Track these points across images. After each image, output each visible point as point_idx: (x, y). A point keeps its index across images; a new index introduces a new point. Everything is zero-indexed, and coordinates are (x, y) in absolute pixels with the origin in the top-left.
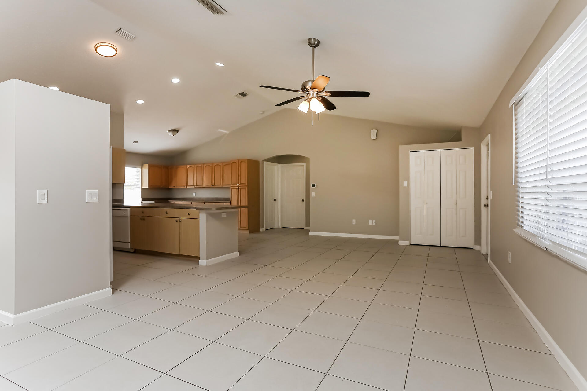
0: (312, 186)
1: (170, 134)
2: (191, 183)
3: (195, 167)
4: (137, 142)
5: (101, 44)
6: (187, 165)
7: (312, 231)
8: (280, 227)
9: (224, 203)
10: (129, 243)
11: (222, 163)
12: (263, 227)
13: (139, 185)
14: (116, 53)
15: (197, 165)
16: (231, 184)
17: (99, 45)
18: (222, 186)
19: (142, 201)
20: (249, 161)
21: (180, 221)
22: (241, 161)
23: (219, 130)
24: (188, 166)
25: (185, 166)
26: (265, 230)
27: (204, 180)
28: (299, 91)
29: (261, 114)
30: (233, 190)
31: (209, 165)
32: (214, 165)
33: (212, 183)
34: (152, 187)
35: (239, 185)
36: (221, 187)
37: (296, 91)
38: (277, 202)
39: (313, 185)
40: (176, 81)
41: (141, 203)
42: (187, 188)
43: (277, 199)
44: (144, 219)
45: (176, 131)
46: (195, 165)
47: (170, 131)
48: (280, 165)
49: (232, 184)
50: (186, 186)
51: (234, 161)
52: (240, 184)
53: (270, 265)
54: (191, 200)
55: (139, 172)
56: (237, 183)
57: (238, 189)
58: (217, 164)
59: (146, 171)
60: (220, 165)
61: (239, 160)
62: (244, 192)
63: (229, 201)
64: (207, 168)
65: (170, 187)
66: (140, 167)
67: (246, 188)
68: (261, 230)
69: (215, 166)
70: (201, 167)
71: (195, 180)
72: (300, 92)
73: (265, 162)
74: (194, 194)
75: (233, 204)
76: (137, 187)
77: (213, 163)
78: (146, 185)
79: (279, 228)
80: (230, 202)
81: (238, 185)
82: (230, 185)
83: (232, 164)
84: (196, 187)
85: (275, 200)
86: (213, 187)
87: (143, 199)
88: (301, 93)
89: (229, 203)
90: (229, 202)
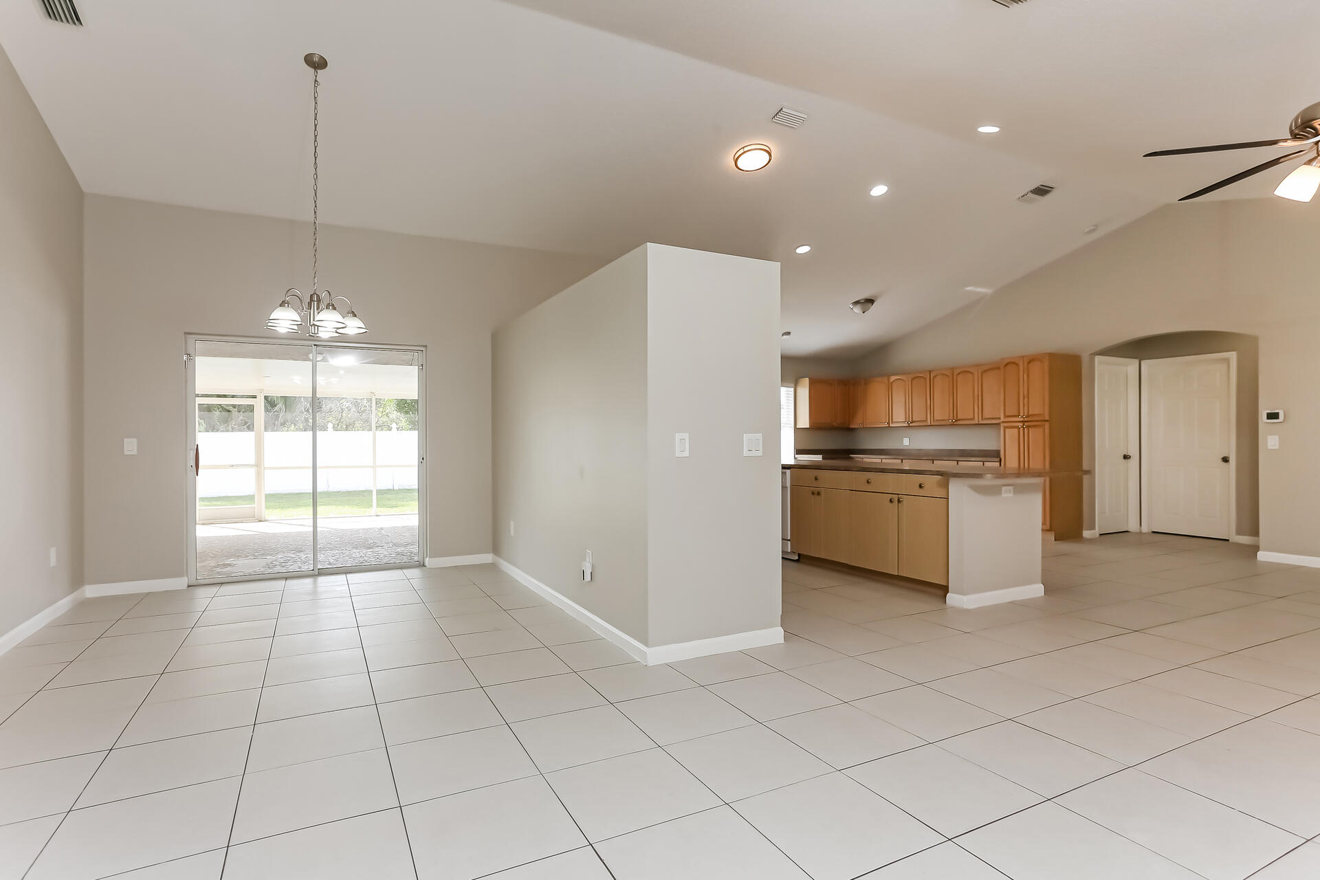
0: (1268, 418)
1: (857, 310)
2: (899, 416)
3: (910, 379)
4: (788, 333)
5: (746, 149)
6: (889, 376)
7: (1262, 550)
8: (1145, 529)
9: (983, 462)
10: (789, 540)
11: (978, 366)
12: (1092, 527)
13: (790, 423)
14: (770, 160)
15: (913, 376)
16: (1002, 417)
17: (742, 151)
18: (977, 422)
19: (796, 456)
20: (1053, 357)
21: (899, 501)
22: (1032, 360)
23: (969, 288)
24: (893, 378)
25: (885, 379)
26: (1098, 535)
27: (930, 409)
28: (1285, 140)
29: (1086, 233)
30: (1007, 430)
31: (943, 374)
32: (955, 374)
33: (952, 415)
34: (817, 426)
35: (1025, 419)
36: (976, 424)
37: (1274, 142)
38: (1134, 461)
39: (1273, 416)
40: (879, 190)
41: (795, 458)
42: (889, 427)
43: (1134, 452)
44: (819, 494)
45: (870, 301)
46: (910, 375)
47: (856, 303)
48: (1142, 362)
49: (1006, 416)
50: (888, 423)
51: (1008, 361)
52: (1027, 417)
53: (1148, 631)
54: (899, 455)
55: (790, 396)
56: (1019, 412)
57: (1021, 429)
58: (961, 370)
59: (804, 392)
60: (972, 373)
61: (1023, 357)
62: (1038, 437)
63: (996, 457)
64: (938, 381)
65: (851, 427)
66: (793, 385)
67: (1044, 425)
68: (1087, 534)
69: (959, 374)
70: (924, 378)
71: (909, 410)
72: (1290, 143)
73: (1097, 359)
74: (906, 442)
75: (1008, 465)
76: (787, 426)
77: (953, 369)
78: (804, 422)
79: (1141, 533)
80: (1001, 460)
81: (1022, 419)
82: (999, 418)
83: (1005, 367)
84: (911, 425)
85: (1126, 457)
86: (955, 423)
87: (799, 451)
88: (1292, 145)
89: (998, 463)
90: (999, 459)
